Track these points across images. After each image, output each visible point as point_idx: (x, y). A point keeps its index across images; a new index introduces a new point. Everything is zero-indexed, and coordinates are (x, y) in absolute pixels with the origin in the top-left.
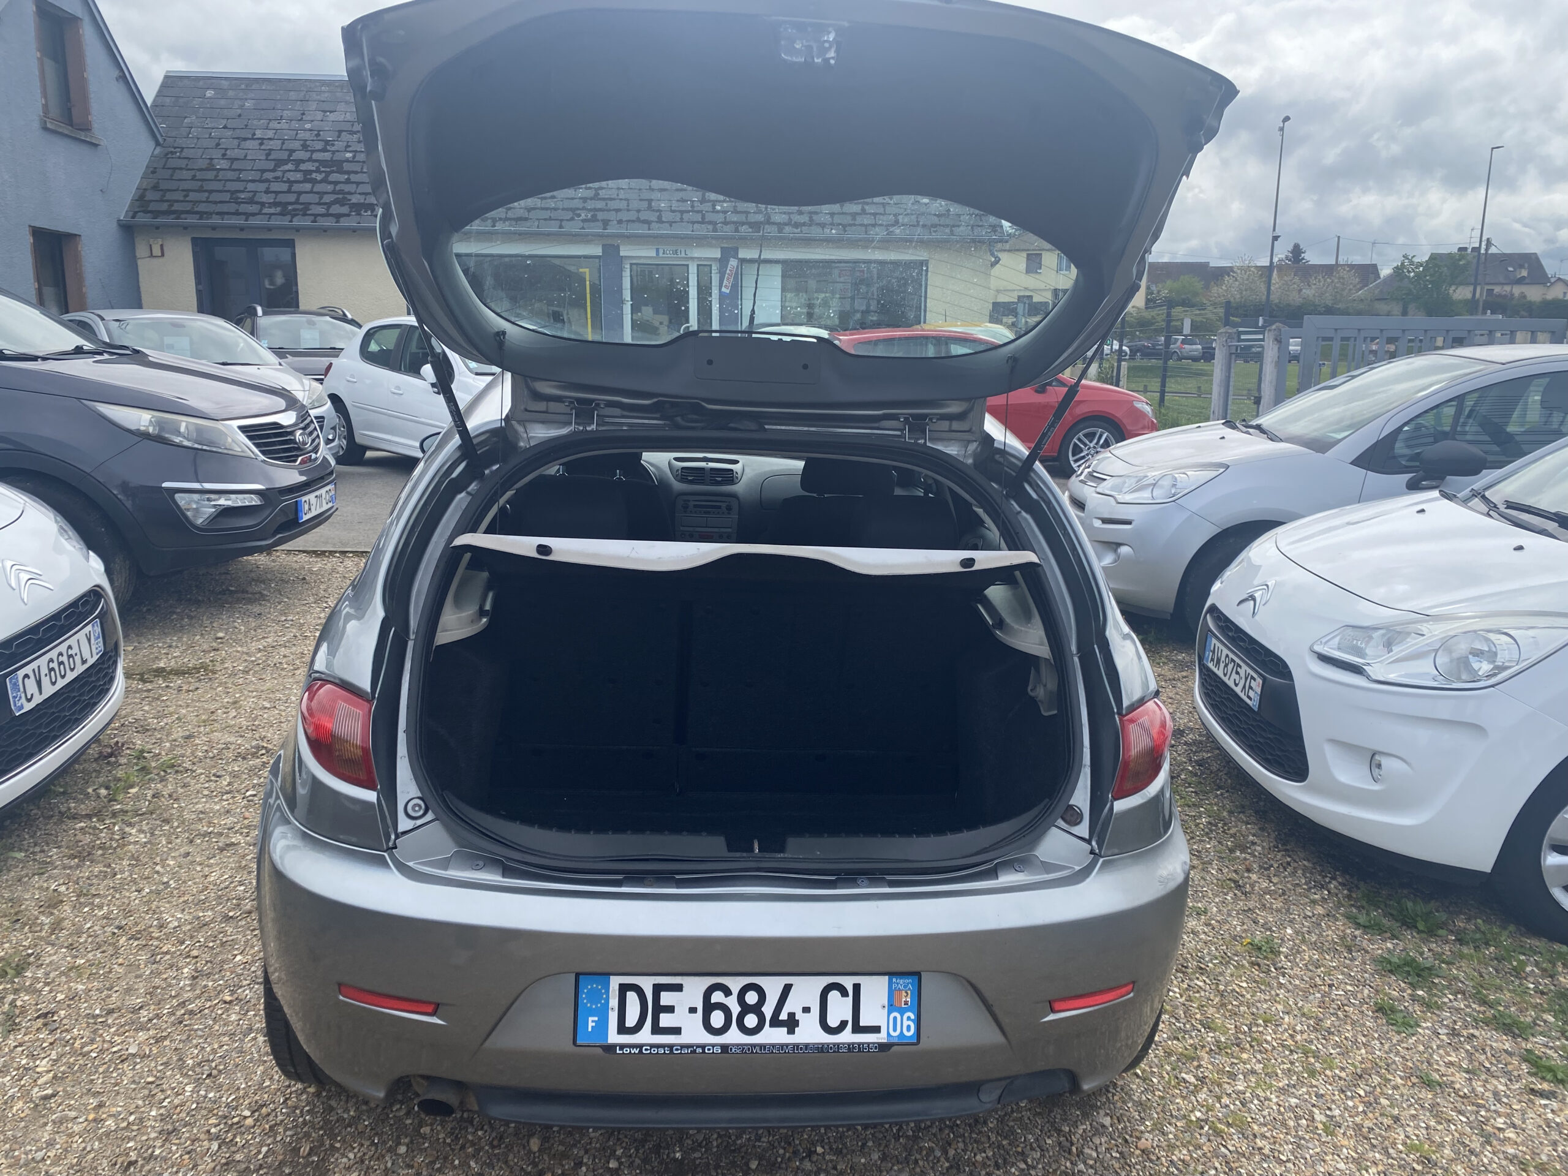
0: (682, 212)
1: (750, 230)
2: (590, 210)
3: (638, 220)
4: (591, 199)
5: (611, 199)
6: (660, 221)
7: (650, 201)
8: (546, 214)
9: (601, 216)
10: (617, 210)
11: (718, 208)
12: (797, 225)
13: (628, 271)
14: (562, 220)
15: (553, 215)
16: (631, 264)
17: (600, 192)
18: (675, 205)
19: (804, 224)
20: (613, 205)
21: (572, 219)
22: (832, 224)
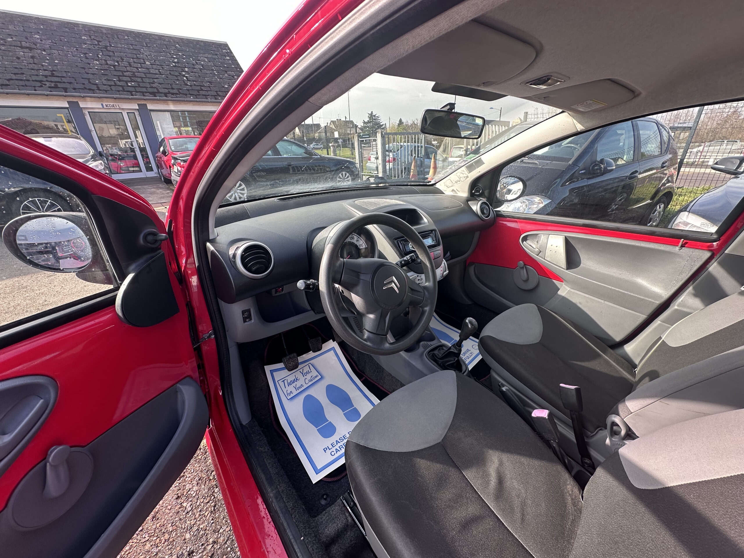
0: (110, 86)
1: (151, 95)
2: (52, 82)
3: (86, 88)
4: (50, 76)
5: (64, 77)
6: (99, 89)
7: (89, 79)
8: (21, 83)
9: (59, 85)
10: (70, 83)
11: (129, 84)
12: (173, 94)
13: (88, 115)
14: (35, 87)
15: (27, 83)
16: (89, 112)
17: (54, 72)
18: (105, 82)
19: (177, 94)
20: (64, 80)
21: (41, 86)
22: (190, 94)
